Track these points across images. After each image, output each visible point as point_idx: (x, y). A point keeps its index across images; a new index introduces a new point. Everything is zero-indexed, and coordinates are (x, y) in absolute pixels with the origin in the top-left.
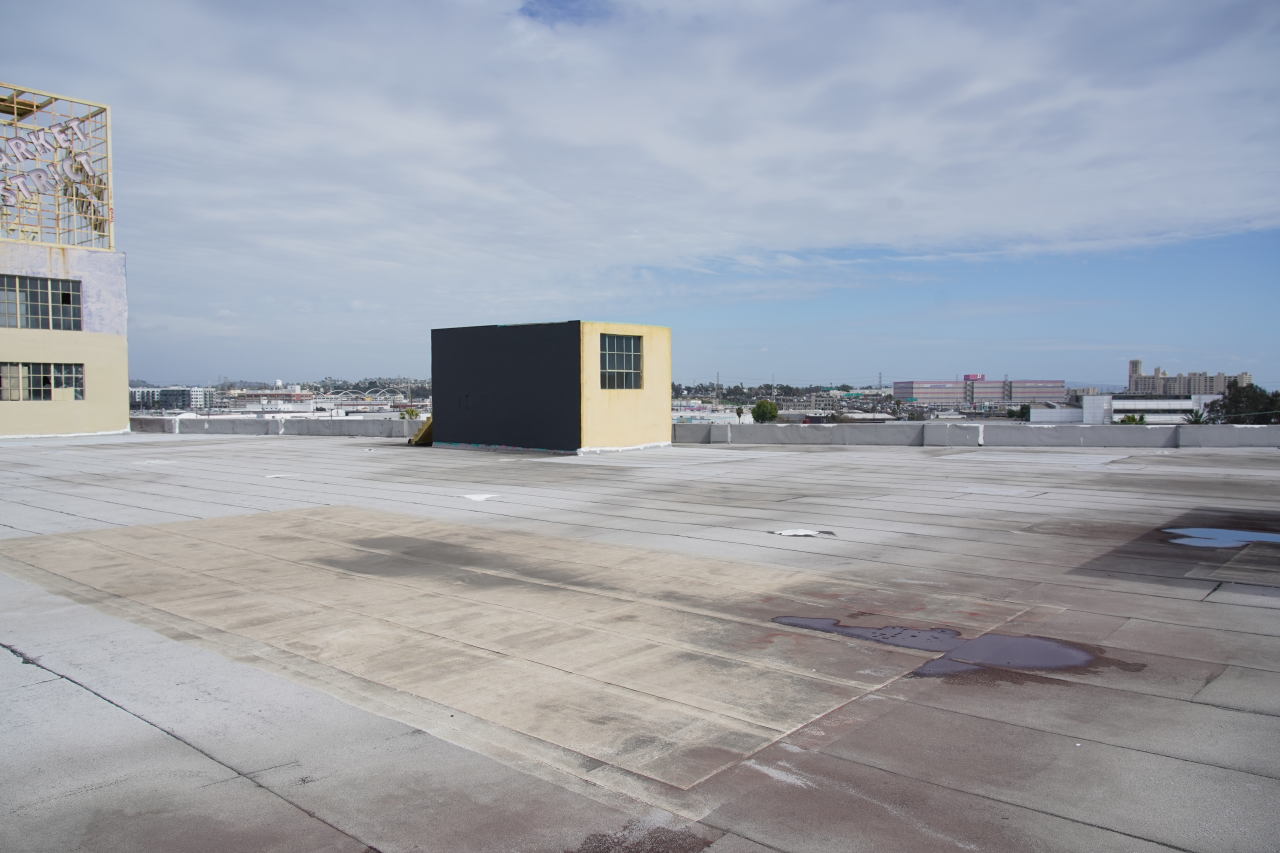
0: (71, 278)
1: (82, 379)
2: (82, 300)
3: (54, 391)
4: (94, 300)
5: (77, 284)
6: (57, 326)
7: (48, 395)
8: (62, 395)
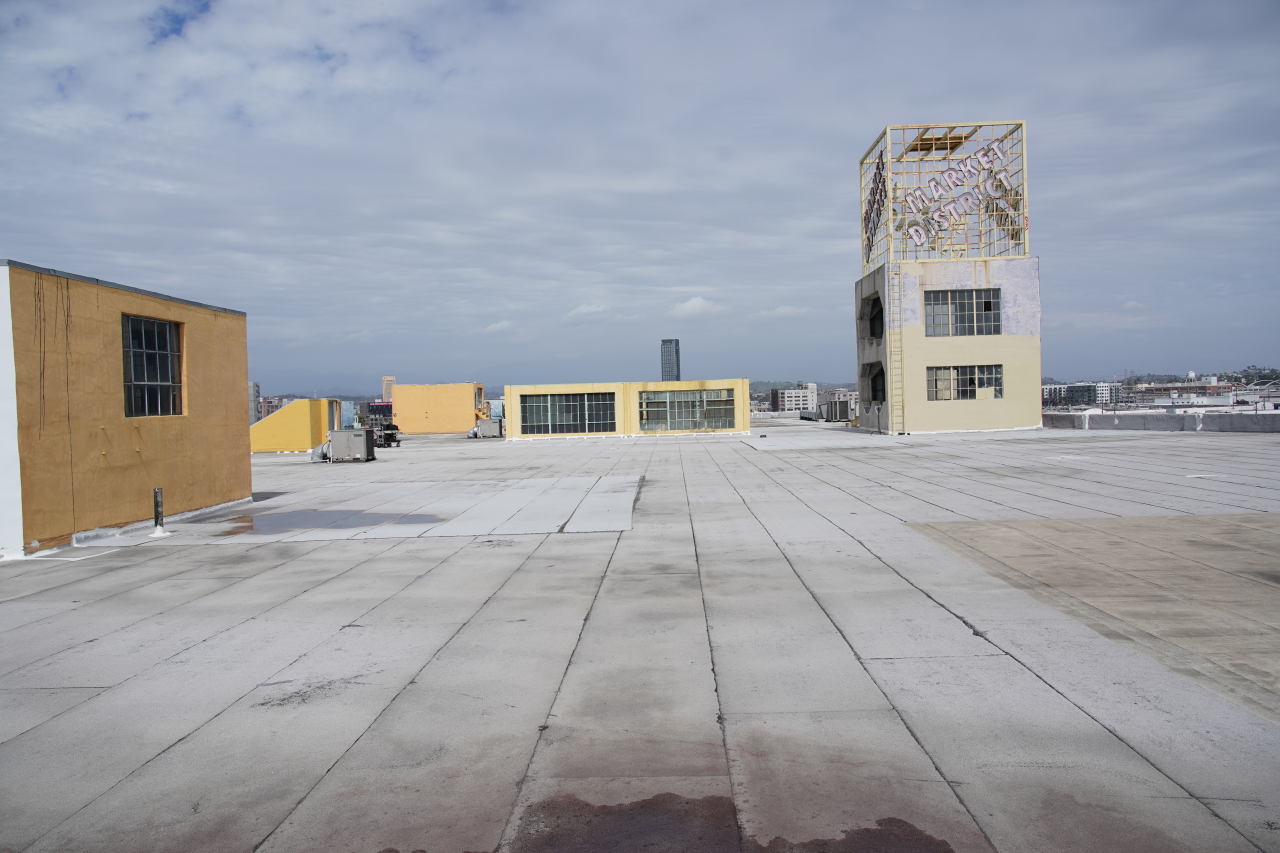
0: (992, 287)
1: (1001, 378)
2: (1001, 306)
3: (978, 390)
4: (1010, 305)
5: (997, 292)
6: (980, 332)
7: (973, 395)
8: (984, 393)
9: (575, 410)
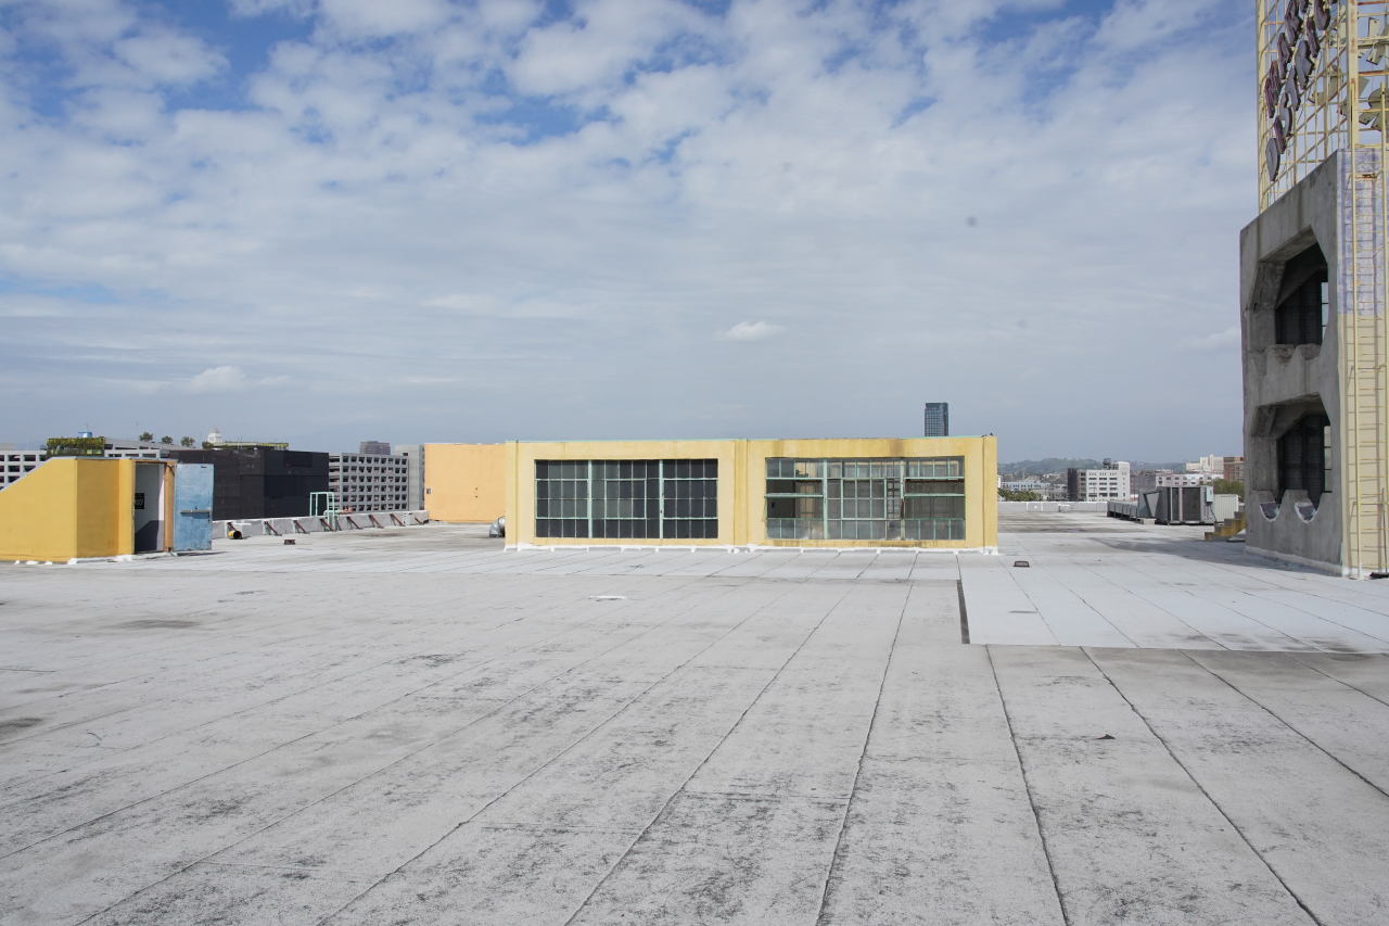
9: (639, 493)
